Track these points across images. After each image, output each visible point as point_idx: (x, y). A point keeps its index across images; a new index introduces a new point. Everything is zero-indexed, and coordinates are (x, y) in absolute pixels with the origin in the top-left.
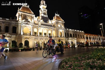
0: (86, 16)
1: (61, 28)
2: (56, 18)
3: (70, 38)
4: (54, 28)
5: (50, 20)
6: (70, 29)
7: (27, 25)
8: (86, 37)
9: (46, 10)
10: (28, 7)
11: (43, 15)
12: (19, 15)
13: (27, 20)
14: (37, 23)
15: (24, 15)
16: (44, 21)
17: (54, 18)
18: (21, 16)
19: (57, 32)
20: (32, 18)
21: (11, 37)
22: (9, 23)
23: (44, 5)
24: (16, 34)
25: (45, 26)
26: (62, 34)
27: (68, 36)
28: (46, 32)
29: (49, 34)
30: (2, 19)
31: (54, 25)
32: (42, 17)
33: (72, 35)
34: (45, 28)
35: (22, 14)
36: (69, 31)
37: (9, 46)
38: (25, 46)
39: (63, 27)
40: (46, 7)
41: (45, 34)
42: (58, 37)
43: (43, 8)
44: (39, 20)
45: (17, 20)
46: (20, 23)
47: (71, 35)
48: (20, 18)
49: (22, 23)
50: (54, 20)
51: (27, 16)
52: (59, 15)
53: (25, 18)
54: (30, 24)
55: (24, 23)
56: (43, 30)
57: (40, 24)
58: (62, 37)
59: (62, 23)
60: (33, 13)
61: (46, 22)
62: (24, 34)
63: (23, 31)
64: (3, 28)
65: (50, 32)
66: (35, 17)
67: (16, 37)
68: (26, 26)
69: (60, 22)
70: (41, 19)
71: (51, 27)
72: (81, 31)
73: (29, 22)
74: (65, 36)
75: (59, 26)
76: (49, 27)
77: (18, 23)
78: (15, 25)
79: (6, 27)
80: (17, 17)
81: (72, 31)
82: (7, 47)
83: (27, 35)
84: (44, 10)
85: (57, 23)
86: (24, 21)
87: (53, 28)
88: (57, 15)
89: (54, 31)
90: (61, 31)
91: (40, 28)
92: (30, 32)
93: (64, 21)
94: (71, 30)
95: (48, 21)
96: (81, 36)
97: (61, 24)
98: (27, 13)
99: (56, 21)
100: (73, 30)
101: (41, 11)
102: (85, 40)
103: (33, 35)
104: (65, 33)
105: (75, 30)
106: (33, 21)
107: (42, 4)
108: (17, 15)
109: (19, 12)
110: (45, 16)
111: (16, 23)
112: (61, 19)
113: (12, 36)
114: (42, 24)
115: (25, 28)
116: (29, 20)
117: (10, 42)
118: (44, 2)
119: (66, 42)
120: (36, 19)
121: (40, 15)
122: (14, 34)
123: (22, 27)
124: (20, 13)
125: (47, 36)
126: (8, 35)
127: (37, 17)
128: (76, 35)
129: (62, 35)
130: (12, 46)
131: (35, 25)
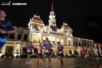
0: (95, 25)
1: (69, 37)
2: (64, 27)
3: (79, 47)
4: (63, 37)
5: (59, 29)
6: (78, 38)
7: (37, 33)
8: (96, 47)
9: (55, 20)
10: (39, 17)
11: (52, 24)
12: (31, 25)
13: (37, 29)
14: (46, 32)
15: (35, 24)
16: (52, 29)
17: (62, 27)
18: (33, 25)
19: (65, 40)
20: (42, 27)
21: (22, 44)
22: (22, 31)
23: (53, 15)
24: (26, 41)
25: (53, 35)
26: (70, 42)
27: (77, 45)
28: (54, 40)
29: (57, 42)
30: (17, 28)
31: (62, 34)
32: (51, 26)
33: (81, 44)
34: (53, 37)
35: (33, 23)
36: (77, 40)
37: (20, 52)
38: (34, 53)
39: (71, 35)
40: (55, 17)
41: (53, 42)
42: (66, 45)
43: (52, 18)
44: (48, 29)
45: (29, 28)
46: (31, 31)
47: (79, 43)
48: (31, 27)
49: (33, 32)
50: (62, 29)
51: (38, 25)
52: (67, 25)
53: (35, 27)
54: (40, 32)
55: (35, 32)
56: (52, 38)
57: (49, 33)
58: (70, 46)
59: (71, 32)
60: (43, 23)
61: (54, 31)
62: (33, 42)
63: (33, 39)
64: (16, 36)
65: (58, 40)
66: (44, 26)
67: (26, 44)
68: (36, 35)
69: (68, 31)
70: (50, 28)
71: (60, 36)
72: (90, 40)
73: (39, 30)
74: (74, 45)
75: (67, 34)
76: (57, 35)
77: (30, 31)
78: (27, 33)
79: (19, 34)
80: (28, 26)
81: (80, 40)
82: (18, 53)
83: (37, 43)
84: (53, 20)
85: (65, 32)
86: (35, 30)
87: (61, 36)
88: (65, 24)
89: (62, 40)
90: (69, 39)
91: (48, 36)
92: (40, 40)
93: (72, 30)
94: (80, 38)
95: (57, 30)
96: (91, 45)
97: (69, 33)
98: (38, 22)
99: (64, 29)
100: (82, 39)
101: (50, 21)
102: (96, 50)
103: (42, 43)
104: (74, 42)
105: (84, 39)
106: (42, 30)
107: (51, 15)
108: (29, 24)
109: (30, 22)
110: (54, 25)
111: (27, 32)
112: (69, 28)
113: (24, 43)
114: (51, 33)
115: (35, 36)
116: (39, 29)
117: (21, 49)
118: (53, 13)
119: (75, 51)
120: (45, 28)
121: (49, 24)
122: (25, 41)
123: (32, 35)
124: (32, 22)
125: (56, 45)
126: (20, 42)
127: (47, 26)
128: (85, 44)
129: (71, 44)
130: (23, 52)
131: (44, 34)
